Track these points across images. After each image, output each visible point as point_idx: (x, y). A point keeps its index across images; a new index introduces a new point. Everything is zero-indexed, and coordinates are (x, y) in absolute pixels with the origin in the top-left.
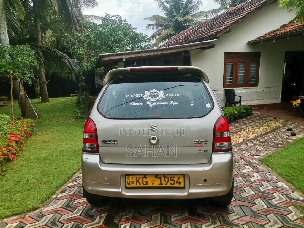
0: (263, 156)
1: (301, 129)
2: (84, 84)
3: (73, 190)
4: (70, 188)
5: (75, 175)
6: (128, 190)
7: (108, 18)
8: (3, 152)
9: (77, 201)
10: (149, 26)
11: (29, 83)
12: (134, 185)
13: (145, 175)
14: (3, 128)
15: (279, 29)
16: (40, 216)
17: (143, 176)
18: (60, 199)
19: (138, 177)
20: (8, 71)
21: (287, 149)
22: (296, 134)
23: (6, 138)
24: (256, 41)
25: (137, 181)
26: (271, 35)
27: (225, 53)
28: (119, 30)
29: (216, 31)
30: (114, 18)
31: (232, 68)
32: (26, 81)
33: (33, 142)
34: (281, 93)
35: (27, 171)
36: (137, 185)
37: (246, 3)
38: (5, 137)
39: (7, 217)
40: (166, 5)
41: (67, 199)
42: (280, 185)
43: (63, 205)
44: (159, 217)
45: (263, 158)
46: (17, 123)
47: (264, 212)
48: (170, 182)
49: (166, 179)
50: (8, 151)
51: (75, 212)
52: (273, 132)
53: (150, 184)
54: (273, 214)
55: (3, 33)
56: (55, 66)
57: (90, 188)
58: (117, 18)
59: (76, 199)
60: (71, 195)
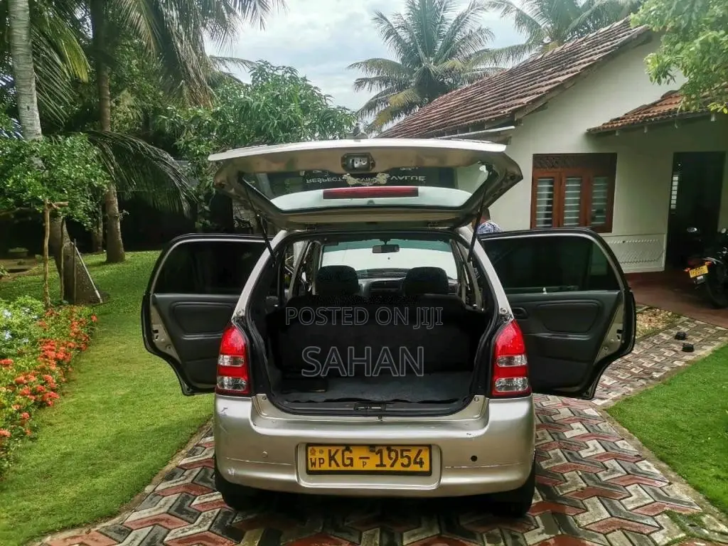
0: (614, 400)
1: (708, 335)
2: (208, 221)
3: (190, 474)
4: (183, 471)
5: (193, 440)
6: (312, 477)
7: (267, 70)
8: (31, 386)
9: (199, 499)
10: (360, 83)
11: (85, 225)
12: (325, 467)
13: (348, 446)
14: (27, 328)
15: (660, 101)
16: (122, 531)
17: (344, 448)
18: (163, 494)
19: (333, 450)
20: (40, 197)
21: (670, 384)
22: (694, 346)
23: (37, 352)
24: (605, 130)
25: (332, 458)
26: (640, 116)
27: (534, 155)
28: (291, 101)
29: (512, 106)
30: (280, 73)
31: (551, 189)
32: (77, 220)
33: (93, 361)
34: (664, 247)
35: (85, 430)
36: (330, 465)
37: (584, 40)
38: (34, 350)
39: (53, 532)
40: (400, 34)
41: (177, 495)
42: (645, 469)
43: (171, 507)
44: (378, 535)
45: (612, 404)
46: (58, 317)
47: (602, 527)
48: (400, 460)
49: (393, 455)
50: (42, 385)
51: (195, 524)
52: (642, 342)
53: (358, 466)
54: (620, 531)
55: (28, 108)
56: (142, 181)
57: (232, 471)
58: (286, 72)
59: (197, 494)
60: (186, 486)
